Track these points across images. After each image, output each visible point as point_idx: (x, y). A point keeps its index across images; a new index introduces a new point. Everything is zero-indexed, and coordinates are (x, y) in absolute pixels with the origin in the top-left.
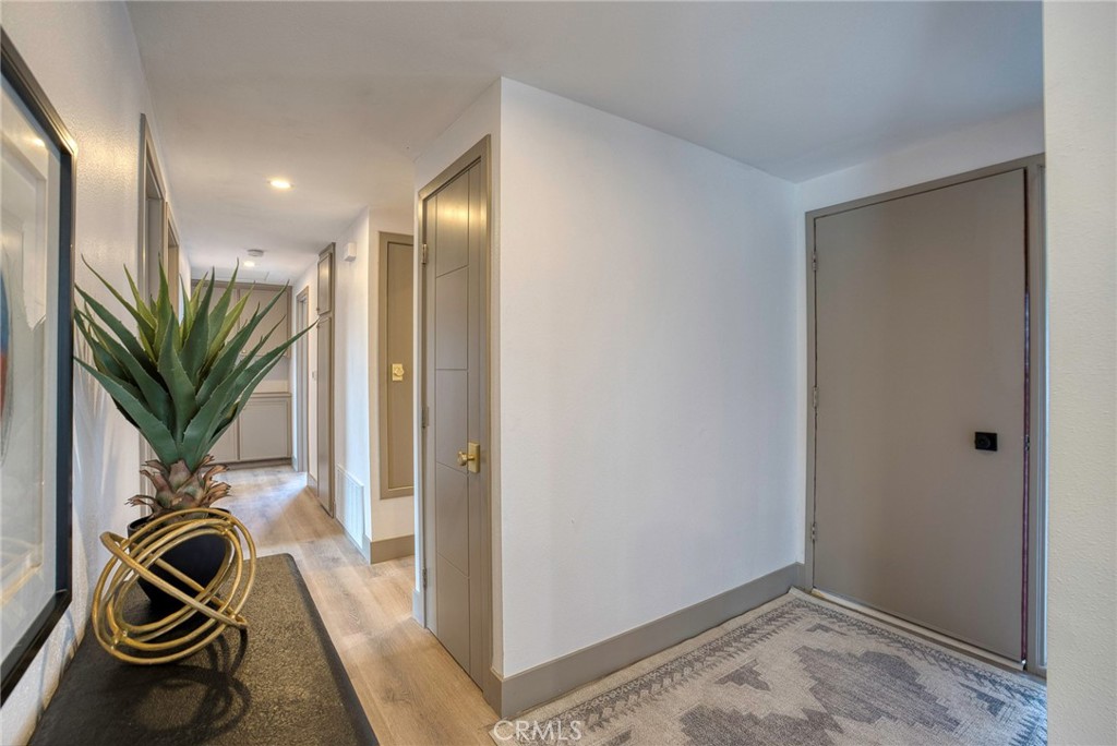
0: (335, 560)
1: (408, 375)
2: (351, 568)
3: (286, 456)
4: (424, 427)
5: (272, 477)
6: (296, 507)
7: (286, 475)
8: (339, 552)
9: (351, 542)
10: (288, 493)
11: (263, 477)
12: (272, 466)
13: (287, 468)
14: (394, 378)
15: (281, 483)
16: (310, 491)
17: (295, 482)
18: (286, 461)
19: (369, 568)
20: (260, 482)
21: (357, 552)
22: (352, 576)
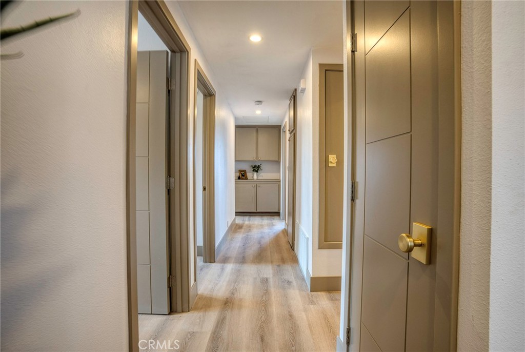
0: (289, 283)
1: (340, 162)
2: (297, 292)
3: (277, 211)
4: (353, 199)
5: (269, 221)
6: (276, 240)
7: (276, 221)
8: (293, 277)
9: (301, 271)
10: (274, 231)
11: (266, 221)
12: (271, 216)
13: (276, 218)
14: (330, 165)
15: (273, 225)
16: (285, 232)
17: (279, 225)
18: (277, 214)
19: (308, 294)
20: (263, 223)
21: (303, 279)
22: (297, 298)
